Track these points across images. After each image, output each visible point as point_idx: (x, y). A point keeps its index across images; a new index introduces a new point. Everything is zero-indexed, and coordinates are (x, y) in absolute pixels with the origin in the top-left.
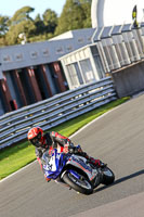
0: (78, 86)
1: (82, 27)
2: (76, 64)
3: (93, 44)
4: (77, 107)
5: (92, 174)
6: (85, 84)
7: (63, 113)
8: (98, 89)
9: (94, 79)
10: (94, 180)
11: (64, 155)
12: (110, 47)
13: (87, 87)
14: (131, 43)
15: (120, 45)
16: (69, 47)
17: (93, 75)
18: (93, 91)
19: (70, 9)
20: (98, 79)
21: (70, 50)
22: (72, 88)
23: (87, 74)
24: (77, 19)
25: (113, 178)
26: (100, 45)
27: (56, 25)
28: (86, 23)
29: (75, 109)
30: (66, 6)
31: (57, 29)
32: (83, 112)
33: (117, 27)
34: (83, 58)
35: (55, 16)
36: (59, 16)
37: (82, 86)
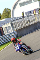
0: (7, 34)
1: (8, 17)
2: (6, 27)
3: (11, 22)
4: (7, 39)
5: (28, 50)
6: (9, 33)
7: (3, 41)
8: (13, 35)
9: (12, 32)
10: (28, 52)
11: (21, 45)
12: (16, 23)
13: (10, 34)
14: (22, 22)
15: (19, 22)
16: (5, 23)
17: (11, 31)
18: (11, 35)
19: (5, 13)
20: (13, 32)
21: (5, 24)
22: (5, 34)
23: (10, 30)
24: (7, 15)
25: (32, 51)
26: (13, 22)
27: (1, 17)
28: (9, 16)
29: (6, 40)
30: (4, 12)
31: (1, 18)
32: (8, 41)
33: (18, 17)
34: (8, 26)
35: (1, 14)
36: (2, 14)
37: (8, 34)
